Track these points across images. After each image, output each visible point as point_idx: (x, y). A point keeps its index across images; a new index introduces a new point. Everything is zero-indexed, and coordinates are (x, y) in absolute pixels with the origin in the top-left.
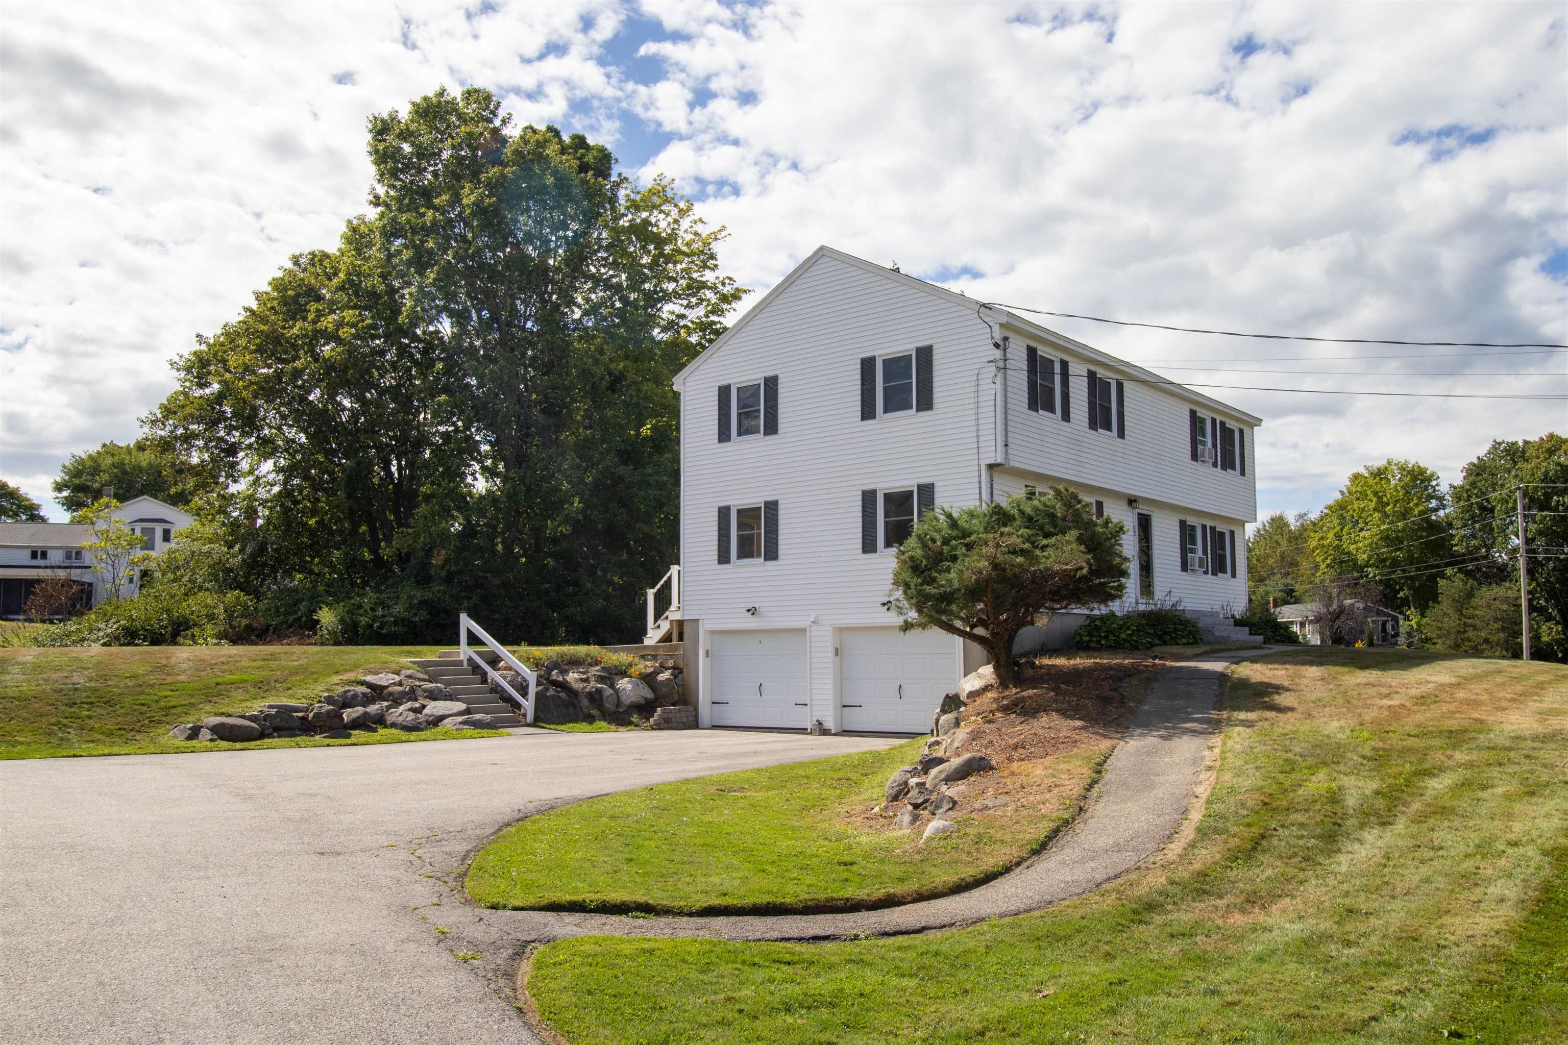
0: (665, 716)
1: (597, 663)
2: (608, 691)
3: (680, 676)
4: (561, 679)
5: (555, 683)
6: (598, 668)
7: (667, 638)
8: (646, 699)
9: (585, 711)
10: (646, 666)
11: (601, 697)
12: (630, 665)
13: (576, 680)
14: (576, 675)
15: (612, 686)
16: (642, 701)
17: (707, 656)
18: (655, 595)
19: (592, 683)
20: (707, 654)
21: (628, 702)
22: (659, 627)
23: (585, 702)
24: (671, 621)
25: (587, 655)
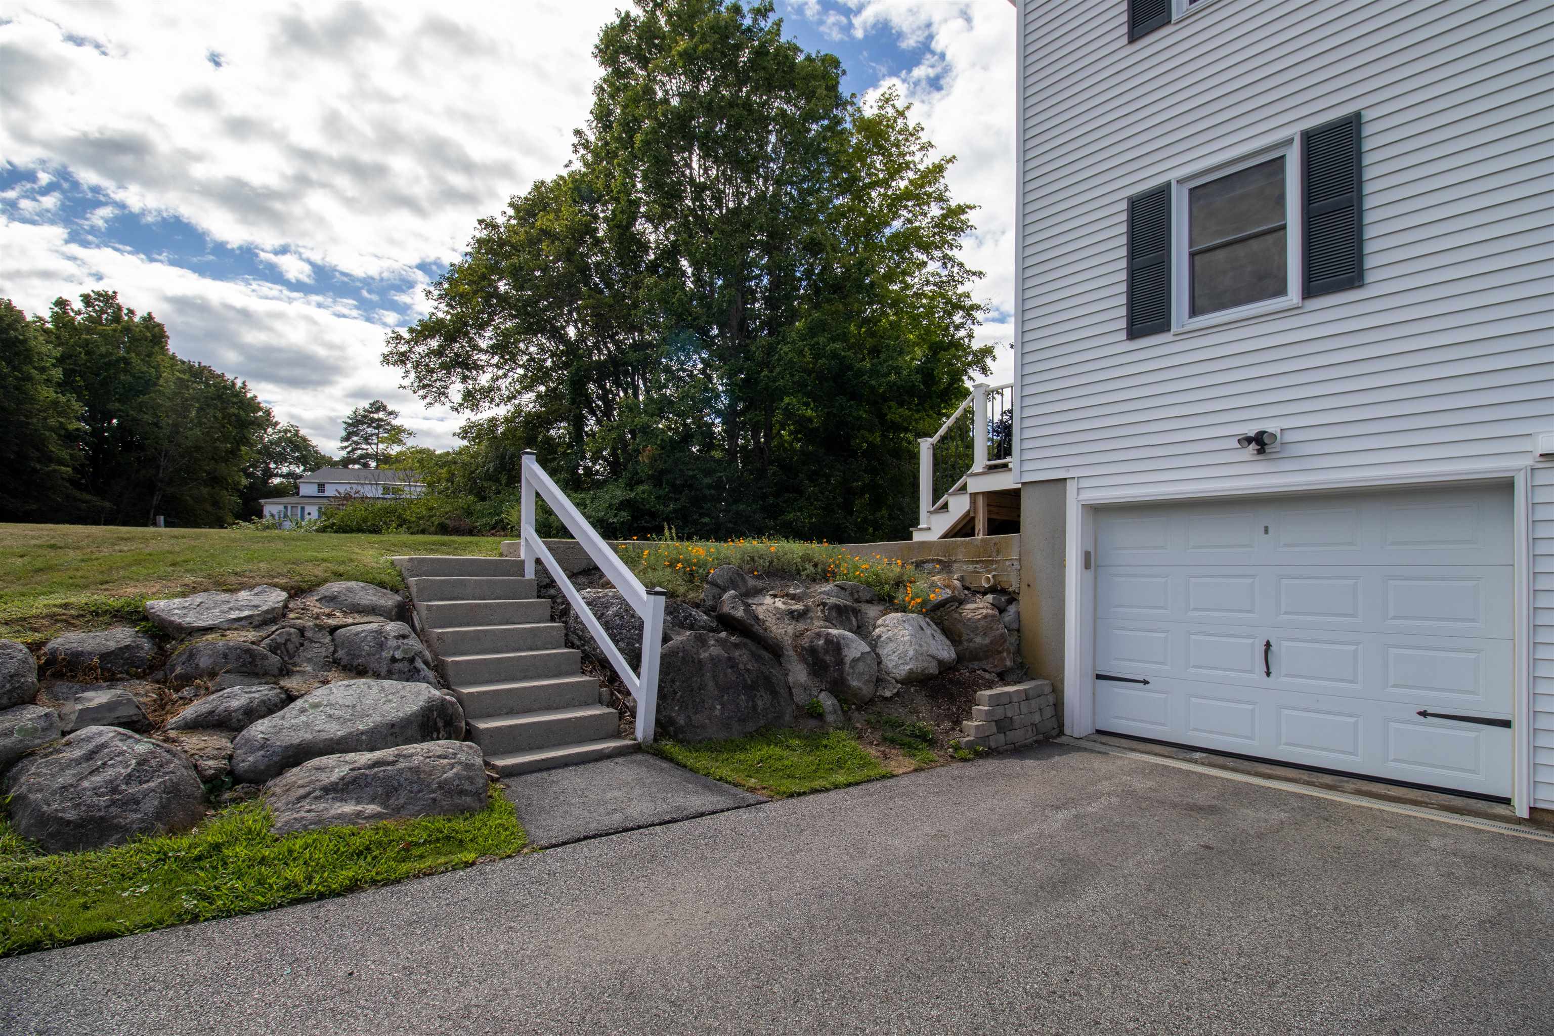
0: (1000, 713)
1: (824, 575)
2: (856, 647)
3: (1012, 609)
4: (740, 613)
5: (727, 623)
6: (828, 587)
7: (964, 528)
8: (940, 662)
9: (800, 697)
10: (933, 585)
11: (840, 662)
12: (899, 583)
13: (781, 615)
14: (779, 603)
15: (862, 630)
16: (933, 669)
17: (1087, 565)
18: (935, 448)
19: (816, 624)
20: (1088, 561)
21: (902, 670)
22: (945, 506)
23: (799, 674)
24: (974, 496)
25: (806, 558)
